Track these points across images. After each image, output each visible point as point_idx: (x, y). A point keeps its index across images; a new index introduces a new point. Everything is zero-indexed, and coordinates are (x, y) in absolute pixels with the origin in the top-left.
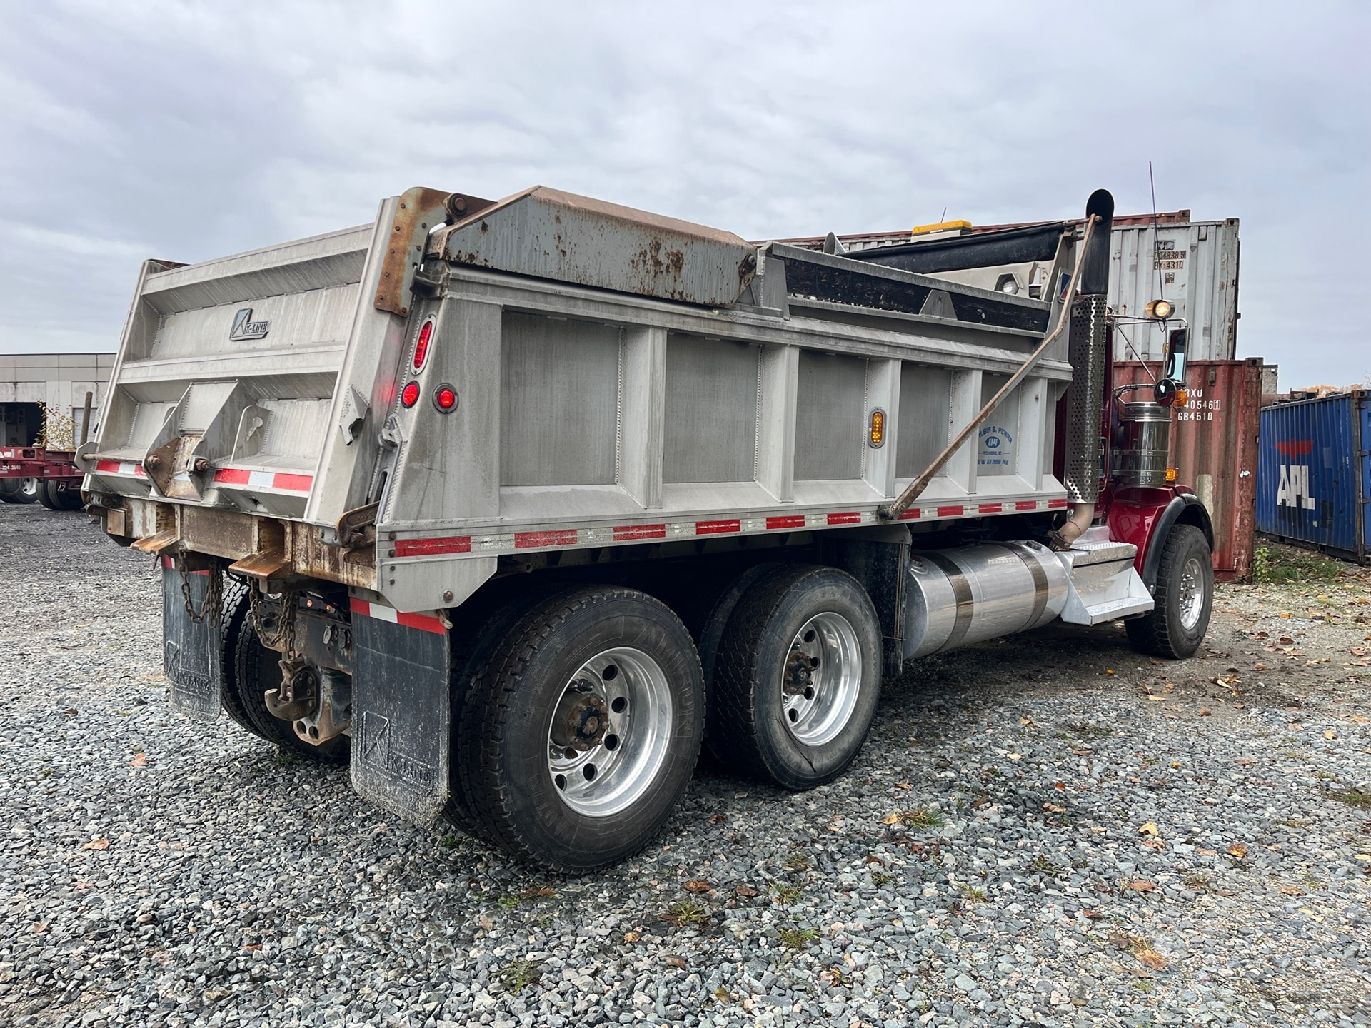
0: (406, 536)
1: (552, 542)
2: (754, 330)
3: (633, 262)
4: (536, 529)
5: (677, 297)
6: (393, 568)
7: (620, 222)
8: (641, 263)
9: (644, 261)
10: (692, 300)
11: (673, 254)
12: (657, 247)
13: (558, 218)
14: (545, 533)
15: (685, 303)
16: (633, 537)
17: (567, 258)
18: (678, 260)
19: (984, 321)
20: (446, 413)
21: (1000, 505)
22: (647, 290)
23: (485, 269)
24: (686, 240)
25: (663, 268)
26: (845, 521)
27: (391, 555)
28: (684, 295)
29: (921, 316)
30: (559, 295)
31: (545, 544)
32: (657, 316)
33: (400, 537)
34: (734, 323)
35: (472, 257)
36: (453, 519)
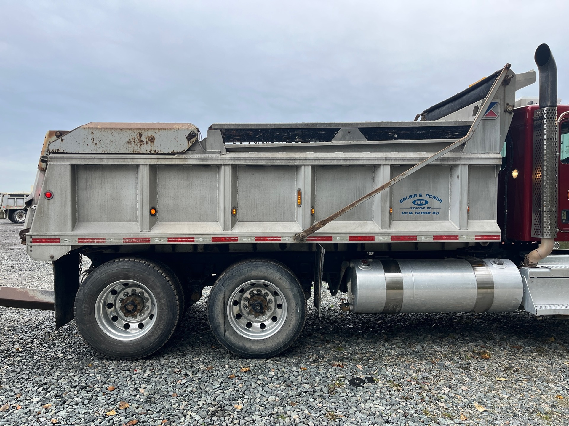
0: (36, 237)
1: (94, 242)
3: (128, 142)
4: (87, 237)
5: (153, 152)
6: (31, 247)
7: (121, 129)
8: (133, 142)
9: (134, 142)
10: (161, 152)
11: (149, 137)
12: (140, 135)
13: (92, 133)
14: (91, 239)
15: (157, 154)
16: (133, 242)
17: (97, 145)
18: (152, 139)
19: (395, 139)
20: (49, 199)
21: (416, 236)
22: (137, 151)
23: (64, 153)
24: (155, 131)
25: (145, 142)
26: (269, 240)
27: (31, 243)
28: (157, 151)
29: (333, 143)
30: (94, 158)
31: (91, 242)
32: (142, 160)
33: (33, 237)
34: (186, 159)
35: (58, 150)
36: (52, 233)
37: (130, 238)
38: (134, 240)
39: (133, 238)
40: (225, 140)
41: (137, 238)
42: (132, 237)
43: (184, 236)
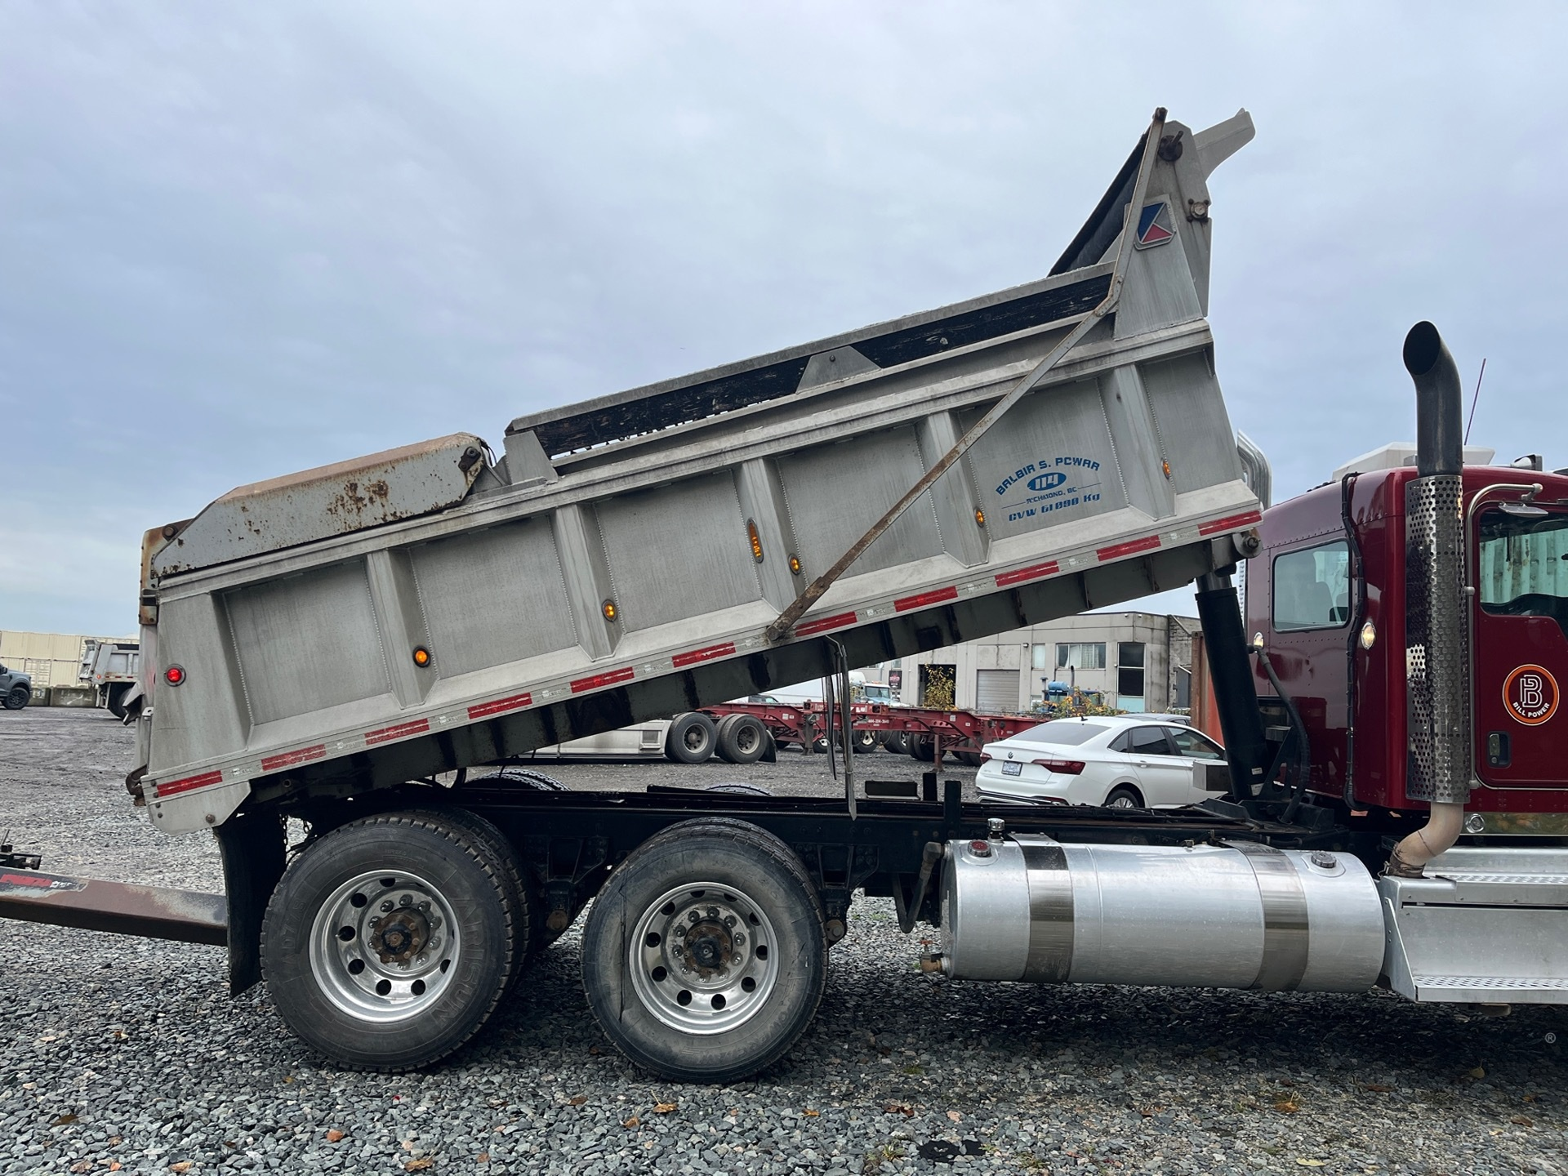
0: (166, 781)
1: (300, 759)
2: (501, 510)
3: (330, 510)
4: (281, 752)
5: (390, 518)
6: (158, 806)
7: (308, 484)
8: (340, 508)
9: (343, 505)
10: (409, 515)
11: (373, 486)
12: (353, 487)
13: (244, 509)
14: (292, 754)
15: (402, 520)
17: (261, 534)
18: (381, 488)
19: (946, 348)
20: (177, 685)
21: (1055, 563)
22: (355, 525)
23: (190, 571)
24: (384, 469)
25: (366, 501)
27: (156, 796)
28: (398, 514)
29: (802, 394)
30: (261, 565)
31: (293, 762)
32: (370, 542)
33: (159, 782)
34: (470, 514)
35: (175, 567)
36: (198, 761)
37: (382, 731)
38: (391, 733)
39: (388, 730)
40: (551, 449)
41: (396, 728)
42: (385, 726)
43: (506, 696)
